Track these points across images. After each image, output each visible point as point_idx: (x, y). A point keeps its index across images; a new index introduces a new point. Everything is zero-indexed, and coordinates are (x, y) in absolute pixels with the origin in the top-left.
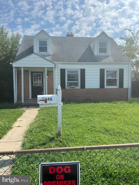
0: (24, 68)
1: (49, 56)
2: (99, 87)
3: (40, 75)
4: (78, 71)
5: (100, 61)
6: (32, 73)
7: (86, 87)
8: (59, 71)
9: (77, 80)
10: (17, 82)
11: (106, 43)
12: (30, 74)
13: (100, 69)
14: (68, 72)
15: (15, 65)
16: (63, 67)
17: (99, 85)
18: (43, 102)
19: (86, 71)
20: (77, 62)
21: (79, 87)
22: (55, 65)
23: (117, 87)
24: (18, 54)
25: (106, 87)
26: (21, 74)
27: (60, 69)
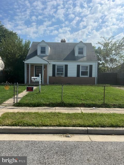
0: (31, 64)
1: (46, 56)
2: (76, 76)
3: (40, 68)
4: (63, 66)
5: (77, 60)
6: (36, 66)
7: (68, 76)
8: (52, 66)
9: (63, 71)
10: (27, 72)
11: (83, 48)
12: (34, 67)
13: (77, 65)
14: (57, 66)
15: (26, 62)
16: (54, 63)
17: (76, 75)
18: (34, 80)
19: (68, 66)
20: (63, 60)
21: (64, 76)
22: (48, 63)
23: (88, 76)
24: (28, 55)
25: (81, 76)
26: (29, 67)
27: (52, 65)
